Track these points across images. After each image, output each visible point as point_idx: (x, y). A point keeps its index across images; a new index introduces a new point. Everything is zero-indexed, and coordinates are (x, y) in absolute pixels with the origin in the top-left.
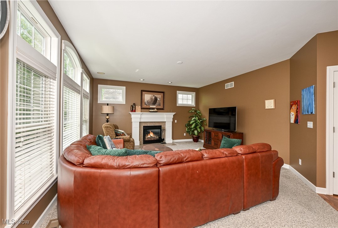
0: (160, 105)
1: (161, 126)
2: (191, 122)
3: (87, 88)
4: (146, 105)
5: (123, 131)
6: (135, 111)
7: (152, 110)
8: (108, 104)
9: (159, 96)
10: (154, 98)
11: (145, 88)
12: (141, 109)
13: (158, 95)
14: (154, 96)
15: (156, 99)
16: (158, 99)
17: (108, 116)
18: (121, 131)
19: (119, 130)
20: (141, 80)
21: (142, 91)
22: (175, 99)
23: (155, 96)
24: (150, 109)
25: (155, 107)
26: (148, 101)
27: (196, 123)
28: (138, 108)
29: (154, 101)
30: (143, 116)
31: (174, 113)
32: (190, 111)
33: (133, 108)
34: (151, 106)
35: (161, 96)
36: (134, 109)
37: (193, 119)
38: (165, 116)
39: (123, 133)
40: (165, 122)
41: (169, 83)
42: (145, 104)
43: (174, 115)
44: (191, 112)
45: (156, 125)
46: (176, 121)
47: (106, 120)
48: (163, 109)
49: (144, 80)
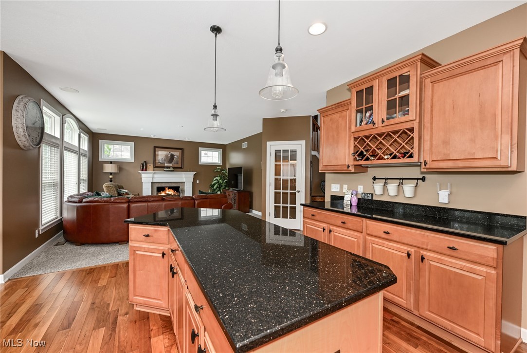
0: (178, 164)
1: (179, 187)
2: (214, 182)
3: (85, 146)
4: (161, 163)
5: (127, 191)
6: (146, 170)
7: (168, 169)
8: (111, 163)
9: (177, 154)
10: (170, 156)
11: (158, 144)
12: (154, 167)
13: (175, 151)
14: (169, 153)
15: (172, 156)
16: (175, 157)
17: (111, 175)
18: (125, 191)
19: (123, 190)
20: (152, 136)
21: (155, 147)
22: (197, 156)
24: (164, 167)
26: (163, 159)
27: (219, 184)
28: (150, 167)
29: (170, 159)
30: (156, 176)
31: (194, 173)
32: (215, 171)
33: (143, 166)
35: (179, 154)
36: (145, 168)
37: (215, 179)
38: (184, 176)
39: (126, 193)
40: (184, 182)
42: (159, 162)
43: (194, 175)
44: (217, 171)
45: (172, 186)
46: (198, 182)
47: (109, 180)
48: (181, 168)
49: (155, 136)
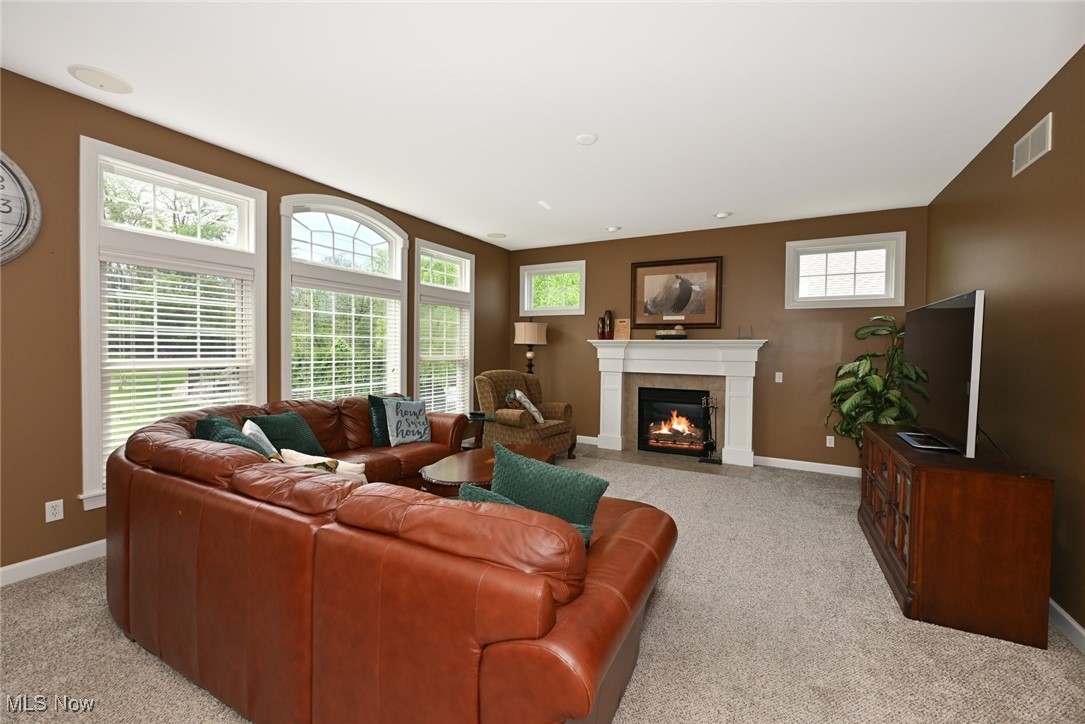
0: (703, 311)
1: (708, 393)
4: (650, 313)
6: (611, 337)
7: (666, 332)
8: (531, 319)
9: (699, 275)
10: (678, 286)
12: (632, 328)
13: (694, 271)
14: (677, 277)
15: (686, 289)
16: (695, 288)
17: (531, 350)
20: (611, 229)
21: (634, 266)
23: (684, 276)
24: (661, 326)
25: (682, 318)
26: (655, 298)
28: (623, 325)
29: (679, 297)
30: (634, 353)
31: (761, 342)
33: (603, 325)
34: (665, 318)
35: (710, 277)
36: (607, 329)
40: (724, 377)
41: (719, 216)
42: (646, 310)
43: (761, 351)
44: (872, 333)
45: (684, 388)
46: (779, 378)
47: (527, 363)
48: (714, 326)
49: (619, 228)
